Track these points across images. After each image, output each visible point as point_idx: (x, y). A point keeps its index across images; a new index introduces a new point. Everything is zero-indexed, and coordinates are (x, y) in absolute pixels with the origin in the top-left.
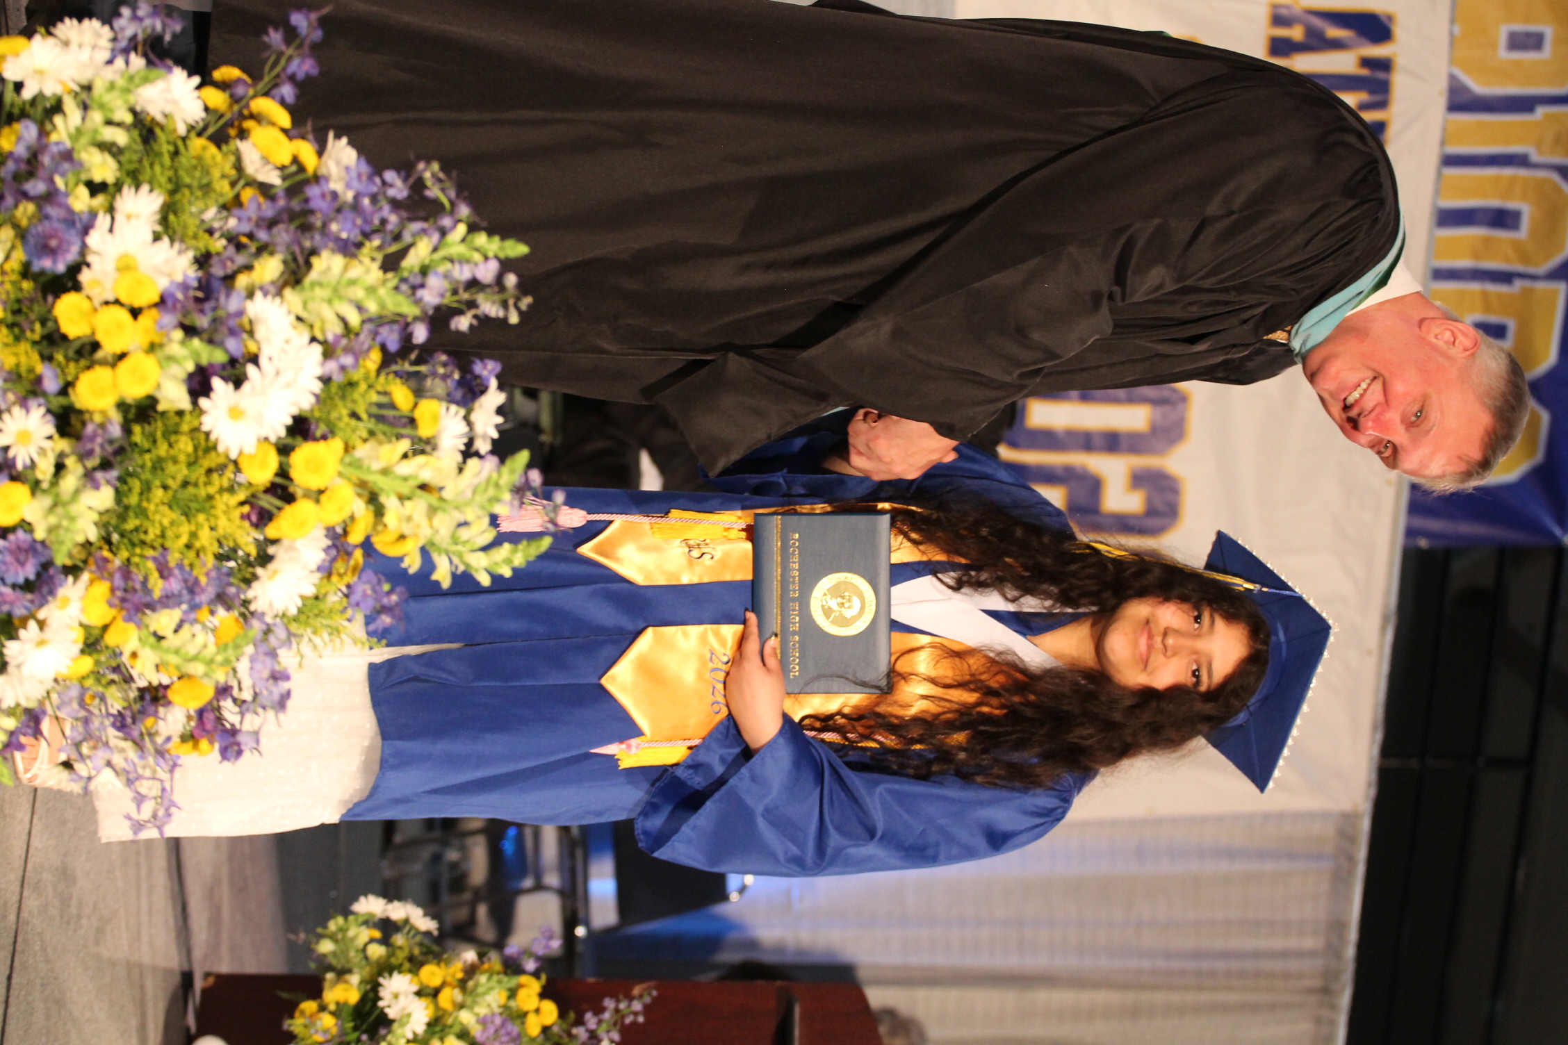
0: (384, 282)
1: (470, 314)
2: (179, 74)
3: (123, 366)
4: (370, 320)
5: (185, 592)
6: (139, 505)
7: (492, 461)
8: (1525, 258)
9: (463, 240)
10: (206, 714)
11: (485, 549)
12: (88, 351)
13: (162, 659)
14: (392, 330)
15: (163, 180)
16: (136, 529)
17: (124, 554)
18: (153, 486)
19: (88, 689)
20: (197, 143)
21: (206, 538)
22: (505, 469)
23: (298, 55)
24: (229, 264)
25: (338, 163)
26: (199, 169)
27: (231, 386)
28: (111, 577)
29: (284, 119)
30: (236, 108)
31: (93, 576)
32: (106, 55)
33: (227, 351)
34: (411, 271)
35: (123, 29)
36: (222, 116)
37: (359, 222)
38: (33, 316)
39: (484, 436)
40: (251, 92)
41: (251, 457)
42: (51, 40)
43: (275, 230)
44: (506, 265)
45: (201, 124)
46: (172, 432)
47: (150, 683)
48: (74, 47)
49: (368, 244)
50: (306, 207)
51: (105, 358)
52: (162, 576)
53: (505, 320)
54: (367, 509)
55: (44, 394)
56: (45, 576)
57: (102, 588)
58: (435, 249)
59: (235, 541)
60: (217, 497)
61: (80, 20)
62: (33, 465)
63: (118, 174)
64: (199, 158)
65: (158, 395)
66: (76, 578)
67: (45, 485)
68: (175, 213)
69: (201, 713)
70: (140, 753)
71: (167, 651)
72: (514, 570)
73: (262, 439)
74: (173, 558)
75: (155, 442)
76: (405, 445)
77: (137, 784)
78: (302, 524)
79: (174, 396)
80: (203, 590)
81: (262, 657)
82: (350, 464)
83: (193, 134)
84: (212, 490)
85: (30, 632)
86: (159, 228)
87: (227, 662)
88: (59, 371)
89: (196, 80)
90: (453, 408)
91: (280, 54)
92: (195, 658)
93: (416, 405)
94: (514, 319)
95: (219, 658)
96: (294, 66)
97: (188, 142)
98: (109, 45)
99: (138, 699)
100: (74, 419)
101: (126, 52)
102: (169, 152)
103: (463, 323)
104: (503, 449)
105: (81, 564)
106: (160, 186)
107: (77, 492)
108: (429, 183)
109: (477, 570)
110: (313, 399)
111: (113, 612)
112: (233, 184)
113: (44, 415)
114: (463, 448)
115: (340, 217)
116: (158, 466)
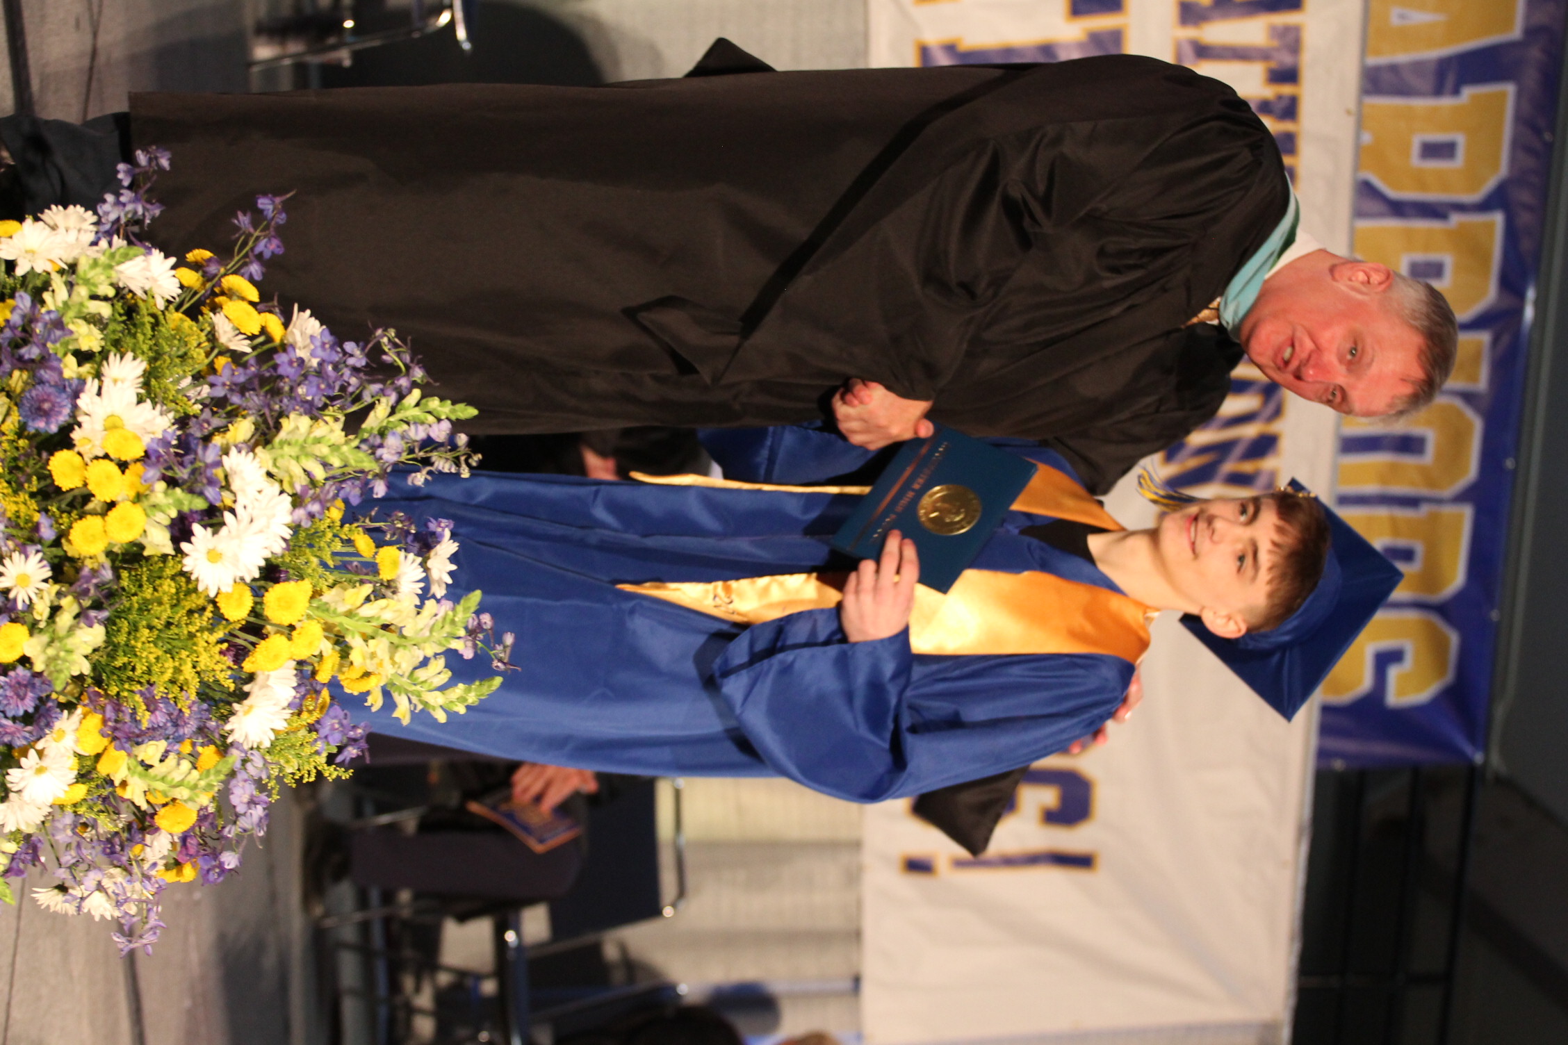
0: (347, 443)
1: (425, 471)
2: (157, 255)
3: (113, 514)
4: (333, 477)
5: (169, 724)
6: (127, 645)
7: (447, 605)
8: (1431, 482)
9: (417, 405)
10: (189, 840)
11: (442, 688)
12: (80, 502)
13: (149, 785)
14: (353, 484)
15: (145, 348)
16: (124, 667)
17: (113, 690)
18: (141, 627)
19: (80, 815)
20: (176, 317)
21: (188, 673)
22: (460, 608)
23: (265, 237)
24: (206, 425)
25: (302, 334)
26: (178, 337)
27: (209, 530)
28: (103, 710)
29: (254, 295)
30: (209, 285)
31: (87, 709)
32: (91, 237)
33: (206, 499)
34: (370, 433)
35: (107, 213)
36: (196, 293)
37: (323, 386)
38: (29, 470)
39: (440, 581)
40: (222, 270)
41: (229, 596)
42: (41, 223)
43: (247, 394)
44: (458, 425)
45: (178, 299)
46: (156, 577)
47: (138, 808)
48: (61, 230)
49: (331, 408)
50: (274, 374)
51: (94, 509)
52: (148, 710)
53: (458, 474)
54: (333, 649)
55: (40, 541)
56: (42, 710)
57: (95, 720)
58: (393, 411)
59: (214, 676)
60: (198, 634)
61: (65, 207)
62: (30, 607)
63: (103, 343)
64: (178, 329)
65: (144, 541)
66: (70, 713)
67: (42, 625)
68: (156, 378)
69: (184, 838)
70: (129, 877)
71: (155, 779)
72: (468, 707)
73: (238, 580)
74: (159, 691)
75: (141, 586)
76: (367, 589)
77: (125, 907)
78: (276, 657)
79: (159, 541)
80: (186, 723)
81: (241, 784)
82: (318, 608)
83: (172, 307)
84: (192, 629)
85: (31, 760)
86: (142, 391)
87: (210, 786)
88: (54, 522)
89: (173, 260)
90: (411, 556)
91: (250, 235)
92: (180, 784)
93: (376, 553)
94: (465, 474)
95: (202, 783)
96: (261, 247)
97: (167, 313)
98: (94, 228)
99: (126, 828)
100: (67, 567)
101: (109, 234)
102: (149, 322)
103: (419, 479)
104: (456, 592)
105: (74, 701)
106: (143, 353)
107: (71, 630)
108: (386, 349)
109: (434, 709)
110: (284, 545)
111: (106, 741)
112: (208, 354)
113: (41, 561)
114: (420, 592)
115: (307, 382)
116: (144, 608)
